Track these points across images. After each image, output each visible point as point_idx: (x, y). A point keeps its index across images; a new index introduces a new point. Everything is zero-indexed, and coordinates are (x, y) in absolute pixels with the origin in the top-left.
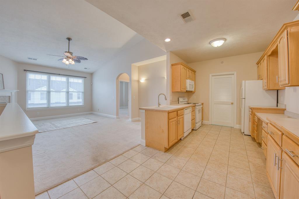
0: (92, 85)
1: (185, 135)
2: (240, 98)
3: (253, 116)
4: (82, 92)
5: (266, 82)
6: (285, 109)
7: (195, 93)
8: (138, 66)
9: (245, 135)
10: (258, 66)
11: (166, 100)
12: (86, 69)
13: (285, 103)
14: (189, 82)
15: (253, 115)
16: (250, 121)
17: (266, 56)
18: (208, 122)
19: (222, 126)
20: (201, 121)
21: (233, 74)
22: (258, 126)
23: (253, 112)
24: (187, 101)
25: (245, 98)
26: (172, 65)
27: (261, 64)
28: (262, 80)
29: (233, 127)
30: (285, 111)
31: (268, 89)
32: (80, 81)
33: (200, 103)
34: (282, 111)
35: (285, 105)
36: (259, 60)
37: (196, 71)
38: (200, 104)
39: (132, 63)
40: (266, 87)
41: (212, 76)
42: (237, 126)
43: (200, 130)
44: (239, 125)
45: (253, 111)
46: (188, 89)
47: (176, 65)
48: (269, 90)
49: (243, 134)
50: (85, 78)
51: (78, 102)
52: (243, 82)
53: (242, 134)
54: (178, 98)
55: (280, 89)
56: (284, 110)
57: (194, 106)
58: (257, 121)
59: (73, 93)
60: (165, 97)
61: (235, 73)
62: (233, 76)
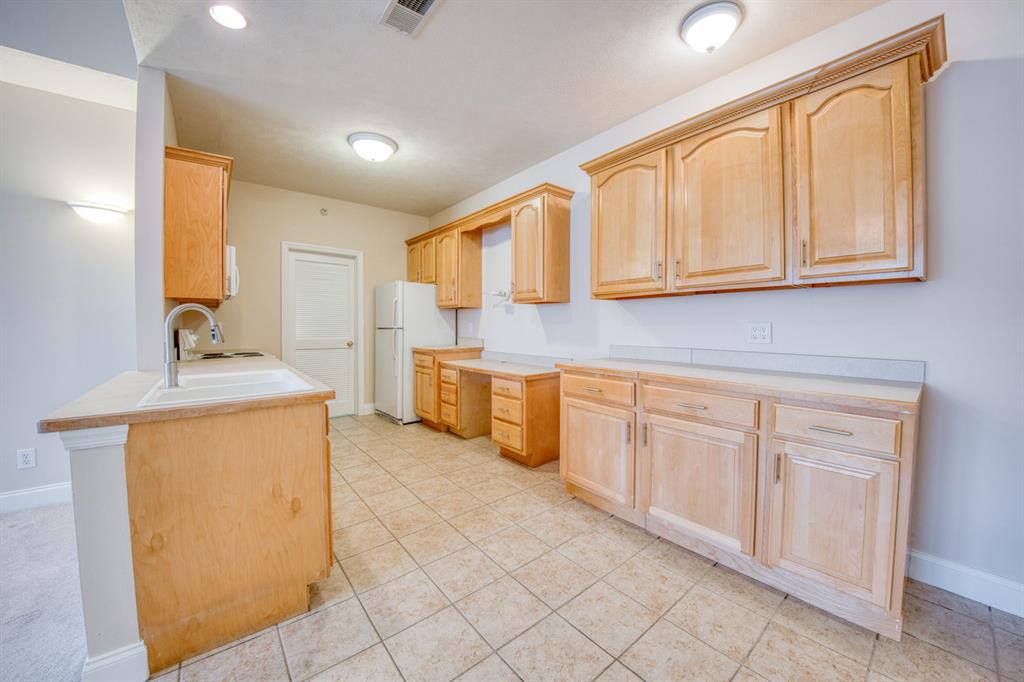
3: (436, 371)
9: (405, 424)
13: (480, 336)
15: (436, 369)
17: (457, 230)
21: (354, 258)
23: (436, 361)
25: (403, 329)
30: (483, 351)
31: (458, 306)
34: (474, 352)
35: (483, 340)
41: (290, 250)
42: (366, 409)
44: (374, 405)
45: (436, 358)
47: (196, 160)
49: (400, 422)
55: (464, 308)
56: (481, 350)
58: (457, 381)
61: (360, 256)
62: (352, 261)
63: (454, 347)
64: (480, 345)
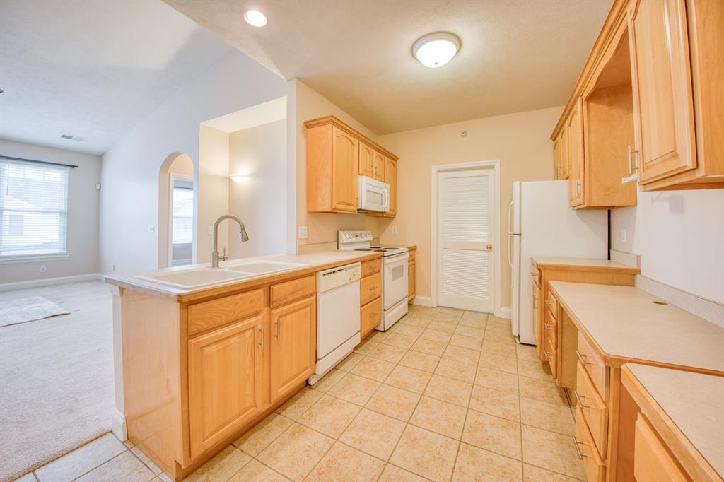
0: (99, 190)
1: (322, 368)
2: (510, 235)
3: (543, 292)
4: (60, 213)
5: (581, 181)
6: (638, 272)
7: (397, 217)
8: (230, 135)
9: (521, 343)
10: (556, 143)
11: (247, 239)
12: (70, 138)
13: (636, 251)
14: (367, 184)
15: (543, 288)
16: (534, 309)
17: (579, 100)
18: (429, 299)
19: (465, 310)
20: (407, 300)
21: (492, 167)
22: (559, 331)
23: (543, 278)
24: (370, 241)
25: (520, 235)
26: (308, 125)
27: (563, 133)
28: (567, 181)
29: (492, 314)
30: (638, 275)
31: (586, 205)
32: (56, 177)
33: (403, 246)
34: (627, 277)
35: (638, 257)
36: (559, 123)
37: (398, 158)
38: (403, 249)
39: (202, 122)
40: (580, 200)
41: (439, 171)
42: (502, 313)
43: (397, 329)
44: (508, 310)
45: (544, 275)
46: (364, 205)
47: (319, 124)
48: (587, 209)
49: (517, 340)
50: (73, 167)
51: (46, 245)
52: (516, 184)
53: (515, 341)
54: (338, 234)
55: (619, 207)
56: (634, 273)
57: (379, 258)
58: (557, 314)
59: (26, 215)
60: (243, 229)
61: (497, 163)
62: (492, 170)
63: (605, 264)
64: (633, 266)
